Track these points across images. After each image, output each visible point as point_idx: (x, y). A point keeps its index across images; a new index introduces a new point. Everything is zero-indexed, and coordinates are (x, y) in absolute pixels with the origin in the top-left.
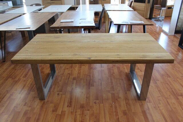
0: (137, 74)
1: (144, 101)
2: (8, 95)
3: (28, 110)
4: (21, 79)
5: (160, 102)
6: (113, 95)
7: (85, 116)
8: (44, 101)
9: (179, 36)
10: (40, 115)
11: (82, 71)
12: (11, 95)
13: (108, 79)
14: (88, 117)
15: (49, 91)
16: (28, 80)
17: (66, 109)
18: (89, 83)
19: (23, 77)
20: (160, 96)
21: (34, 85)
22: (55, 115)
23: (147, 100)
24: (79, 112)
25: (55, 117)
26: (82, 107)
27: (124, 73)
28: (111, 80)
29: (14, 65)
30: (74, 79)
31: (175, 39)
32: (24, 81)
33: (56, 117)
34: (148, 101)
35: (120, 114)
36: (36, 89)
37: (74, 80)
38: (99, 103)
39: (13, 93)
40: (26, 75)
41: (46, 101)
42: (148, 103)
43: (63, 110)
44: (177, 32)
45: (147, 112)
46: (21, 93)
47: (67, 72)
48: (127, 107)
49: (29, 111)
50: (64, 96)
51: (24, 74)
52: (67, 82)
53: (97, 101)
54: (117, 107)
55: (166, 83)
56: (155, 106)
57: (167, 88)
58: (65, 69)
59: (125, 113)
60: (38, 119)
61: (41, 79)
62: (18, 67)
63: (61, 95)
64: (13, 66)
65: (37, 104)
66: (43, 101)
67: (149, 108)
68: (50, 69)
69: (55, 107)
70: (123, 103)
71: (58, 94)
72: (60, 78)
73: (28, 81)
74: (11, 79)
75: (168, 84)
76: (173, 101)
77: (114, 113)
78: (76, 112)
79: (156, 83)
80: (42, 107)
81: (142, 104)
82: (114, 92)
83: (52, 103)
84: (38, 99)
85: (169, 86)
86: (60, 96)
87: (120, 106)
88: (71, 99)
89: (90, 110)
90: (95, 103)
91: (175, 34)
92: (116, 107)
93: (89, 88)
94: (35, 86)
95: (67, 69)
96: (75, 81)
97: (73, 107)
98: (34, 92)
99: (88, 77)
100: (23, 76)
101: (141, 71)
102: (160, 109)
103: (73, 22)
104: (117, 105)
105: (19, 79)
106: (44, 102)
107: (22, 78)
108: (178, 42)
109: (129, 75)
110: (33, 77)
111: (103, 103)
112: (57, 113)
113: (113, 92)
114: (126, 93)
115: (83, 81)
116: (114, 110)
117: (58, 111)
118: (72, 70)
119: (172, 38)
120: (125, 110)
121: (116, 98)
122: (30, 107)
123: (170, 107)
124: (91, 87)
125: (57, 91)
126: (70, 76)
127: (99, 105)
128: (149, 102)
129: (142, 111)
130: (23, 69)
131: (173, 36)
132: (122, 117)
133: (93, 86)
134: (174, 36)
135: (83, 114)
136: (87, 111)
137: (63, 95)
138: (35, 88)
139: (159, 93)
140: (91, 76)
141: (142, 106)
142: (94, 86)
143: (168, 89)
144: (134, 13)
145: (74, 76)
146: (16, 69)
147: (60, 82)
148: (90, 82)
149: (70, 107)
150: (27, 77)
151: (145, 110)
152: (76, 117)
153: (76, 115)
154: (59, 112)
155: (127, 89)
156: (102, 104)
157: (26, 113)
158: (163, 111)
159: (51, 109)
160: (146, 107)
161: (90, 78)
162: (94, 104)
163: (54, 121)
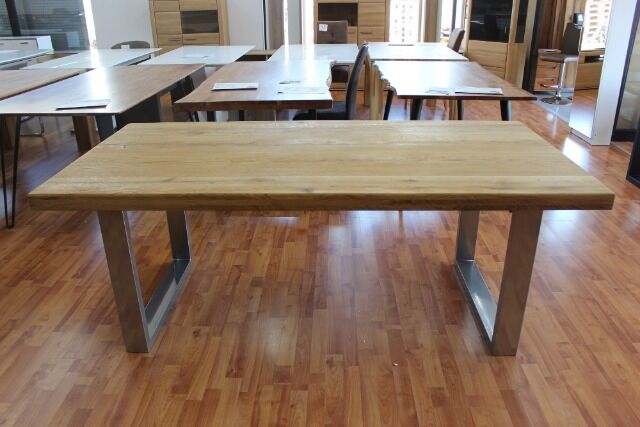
0: (484, 268)
1: (510, 358)
2: (15, 335)
3: (84, 386)
4: (65, 282)
5: (568, 359)
6: (395, 335)
7: (292, 406)
8: (145, 355)
9: (627, 148)
10: (125, 403)
11: (284, 258)
12: (26, 333)
13: (378, 283)
14: (301, 413)
15: (165, 322)
16: (89, 287)
17: (222, 383)
18: (309, 299)
19: (73, 277)
20: (567, 340)
21: (112, 301)
22: (183, 403)
23: (519, 353)
24: (269, 394)
25: (180, 411)
26: (282, 376)
27: (434, 264)
28: (389, 286)
29: (43, 239)
30: (256, 283)
31: (616, 158)
32: (77, 287)
33: (185, 410)
34: (525, 358)
35: (422, 404)
36: (117, 317)
37: (256, 286)
38: (343, 364)
39: (34, 327)
40: (84, 271)
41: (150, 355)
42: (523, 366)
43: (213, 387)
44: (619, 135)
45: (521, 394)
46: (62, 328)
47: (230, 259)
48: (447, 380)
49: (87, 390)
50: (216, 339)
51: (77, 266)
52: (228, 292)
53: (338, 358)
54: (411, 378)
55: (589, 299)
56: (548, 375)
57: (593, 314)
58: (223, 253)
59: (439, 399)
60: (119, 417)
61: (137, 283)
62: (59, 242)
63: (208, 335)
64: (39, 241)
65: (118, 365)
66: (140, 357)
67: (527, 382)
68: (169, 251)
69: (181, 375)
70: (431, 364)
71: (196, 334)
72: (204, 282)
73: (90, 290)
74: (30, 282)
75: (594, 300)
76: (617, 356)
77: (400, 400)
78: (258, 394)
79: (551, 298)
80: (135, 376)
81: (503, 369)
82: (399, 327)
83: (171, 360)
84: (124, 348)
85: (601, 308)
86: (202, 340)
87: (421, 373)
88: (242, 349)
89: (310, 387)
90: (330, 363)
91: (614, 143)
92: (405, 379)
93: (309, 314)
94: (114, 304)
95: (233, 250)
96: (258, 292)
97: (250, 375)
98: (109, 326)
99: (306, 276)
100: (74, 271)
101: (496, 258)
102: (568, 387)
103: (255, 89)
104: (410, 370)
105: (58, 282)
106: (144, 360)
107: (69, 278)
108: (627, 168)
109: (454, 270)
110: (109, 277)
111: (357, 364)
112: (189, 397)
113: (394, 327)
114: (442, 331)
115: (287, 289)
116: (398, 389)
117: (192, 389)
118: (248, 255)
119: (605, 153)
120: (439, 389)
121: (406, 348)
122: (90, 374)
123: (606, 378)
124: (315, 311)
125: (194, 324)
126: (243, 274)
127: (345, 372)
128: (529, 362)
129: (502, 392)
130: (74, 251)
131: (607, 149)
132: (427, 412)
133: (322, 308)
134: (612, 148)
135: (283, 399)
136: (300, 392)
137: (214, 335)
138: (116, 311)
139: (564, 329)
140: (318, 274)
141: (500, 374)
142: (325, 308)
143: (596, 317)
144: (467, 66)
145: (257, 273)
146: (51, 251)
147: (205, 295)
148: (312, 293)
149: (236, 376)
150: (87, 277)
151: (513, 388)
152: (259, 412)
153: (256, 403)
154: (198, 392)
155: (446, 316)
156: (356, 368)
157: (73, 397)
158: (581, 392)
159: (169, 383)
160: (515, 378)
161: (314, 280)
162: (326, 368)
163: (175, 424)
